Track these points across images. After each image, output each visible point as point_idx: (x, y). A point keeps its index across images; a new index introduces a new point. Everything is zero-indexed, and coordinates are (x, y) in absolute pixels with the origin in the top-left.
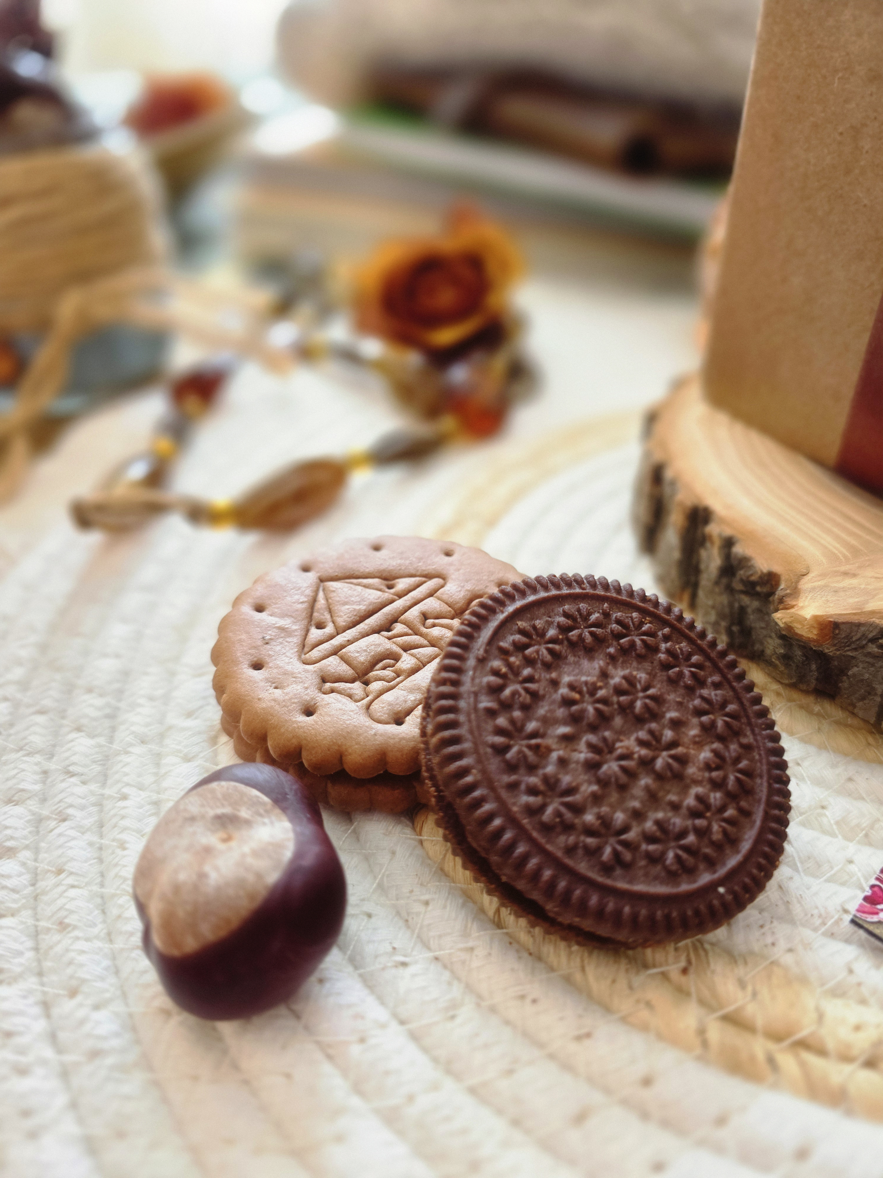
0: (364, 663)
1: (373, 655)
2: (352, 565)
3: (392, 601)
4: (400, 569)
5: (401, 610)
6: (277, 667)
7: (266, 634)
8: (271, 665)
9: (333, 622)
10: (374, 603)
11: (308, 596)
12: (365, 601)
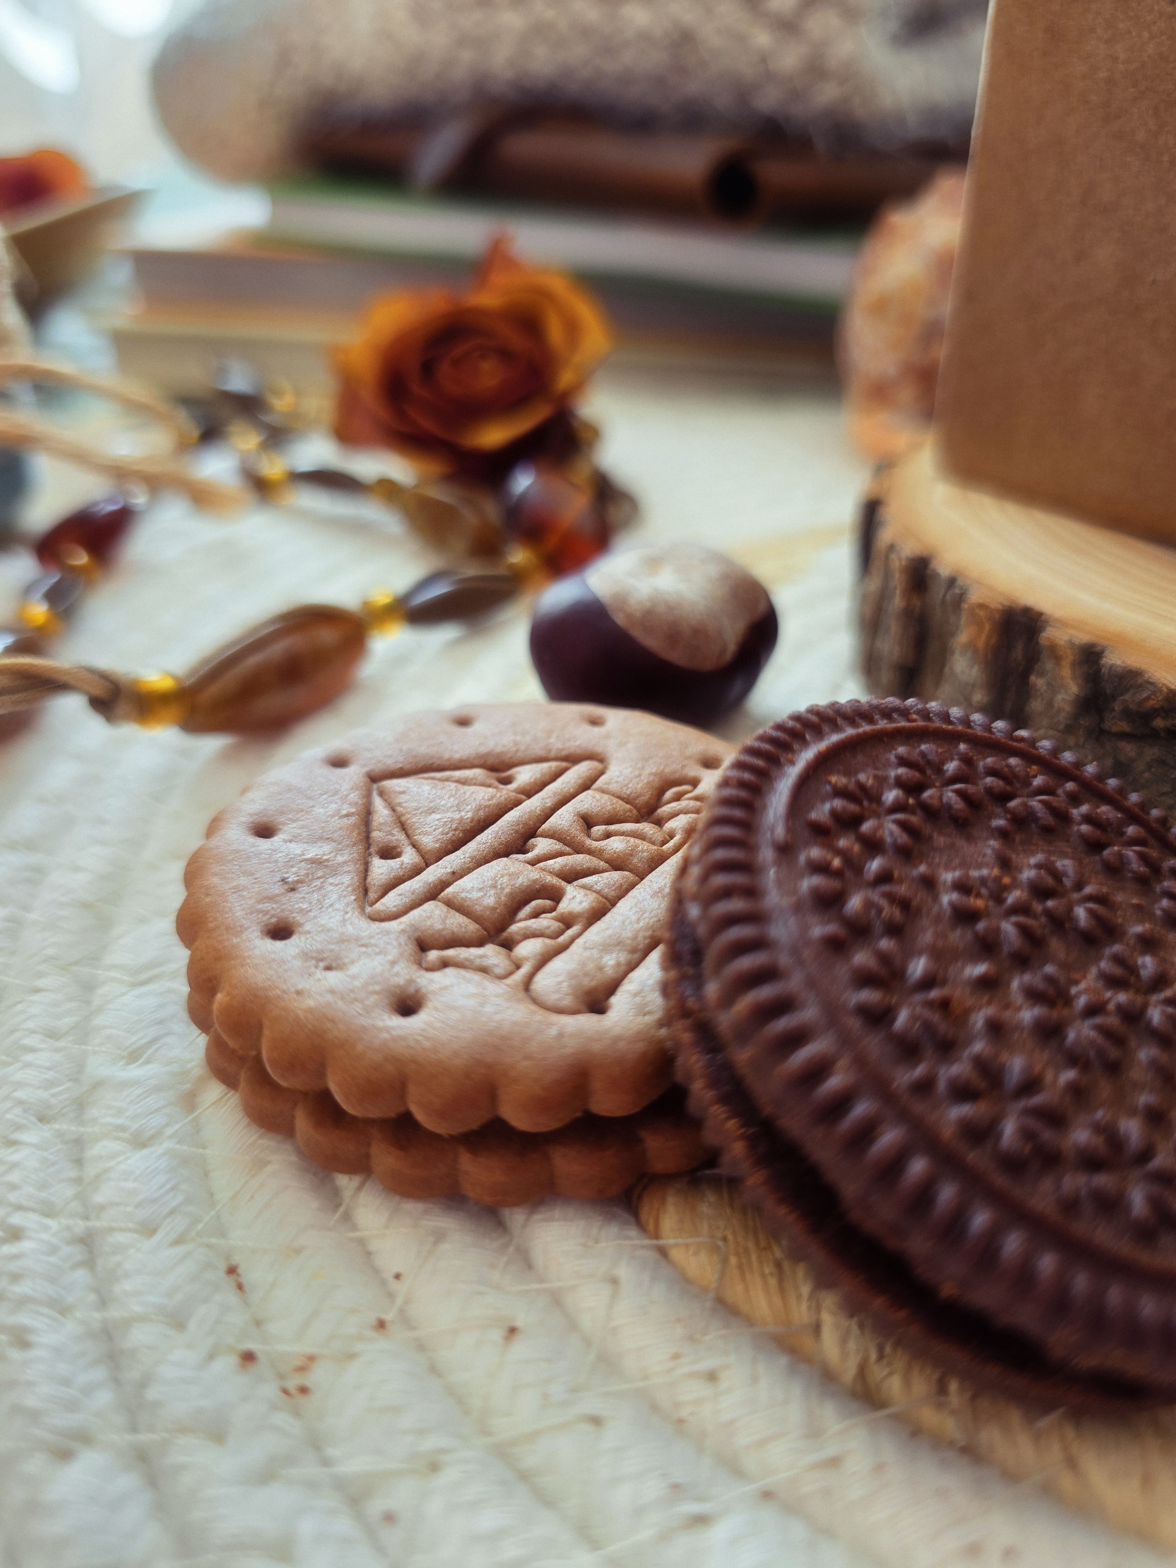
0: (496, 908)
1: (511, 894)
2: (424, 750)
3: (518, 803)
4: (517, 751)
5: (540, 815)
6: (322, 931)
7: (287, 873)
8: (307, 927)
9: (414, 846)
10: (485, 807)
11: (356, 804)
12: (467, 805)
